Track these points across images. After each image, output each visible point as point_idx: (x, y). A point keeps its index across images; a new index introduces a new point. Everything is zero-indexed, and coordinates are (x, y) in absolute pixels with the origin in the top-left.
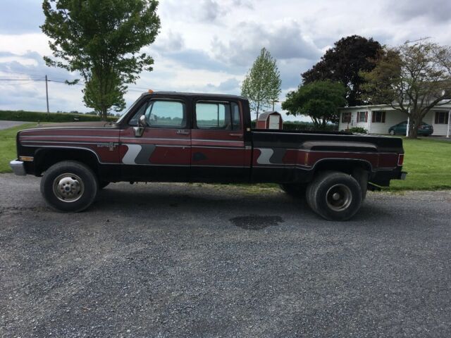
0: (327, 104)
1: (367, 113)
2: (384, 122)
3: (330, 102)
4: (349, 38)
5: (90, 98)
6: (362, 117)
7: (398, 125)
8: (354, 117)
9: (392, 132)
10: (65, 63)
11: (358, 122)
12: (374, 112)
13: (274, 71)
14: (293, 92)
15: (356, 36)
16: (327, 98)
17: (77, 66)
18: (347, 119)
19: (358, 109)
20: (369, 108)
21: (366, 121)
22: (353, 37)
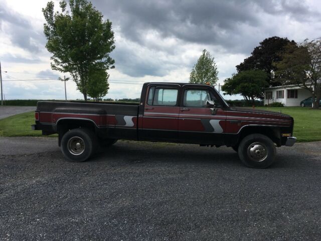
0: (252, 86)
1: (283, 91)
2: (296, 97)
3: (254, 84)
4: (270, 39)
5: (83, 88)
6: (280, 95)
7: (306, 100)
8: (275, 94)
9: (303, 105)
10: (61, 67)
11: (277, 98)
12: (288, 91)
13: (213, 65)
14: (229, 79)
15: (275, 37)
16: (253, 82)
17: (67, 69)
18: (270, 96)
19: (277, 88)
20: (285, 88)
21: (283, 98)
22: (273, 38)
